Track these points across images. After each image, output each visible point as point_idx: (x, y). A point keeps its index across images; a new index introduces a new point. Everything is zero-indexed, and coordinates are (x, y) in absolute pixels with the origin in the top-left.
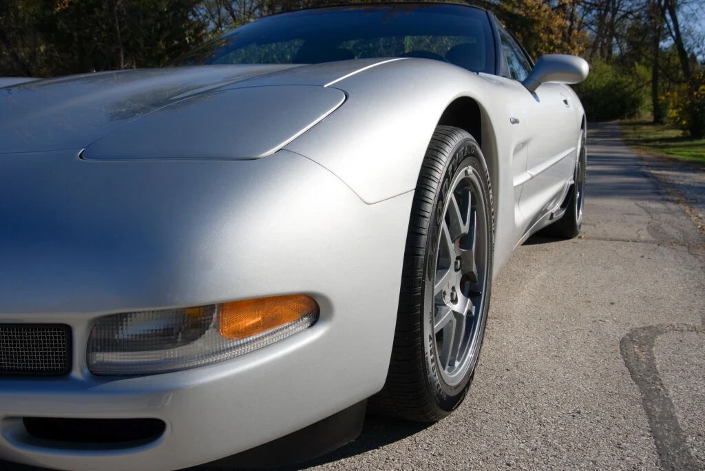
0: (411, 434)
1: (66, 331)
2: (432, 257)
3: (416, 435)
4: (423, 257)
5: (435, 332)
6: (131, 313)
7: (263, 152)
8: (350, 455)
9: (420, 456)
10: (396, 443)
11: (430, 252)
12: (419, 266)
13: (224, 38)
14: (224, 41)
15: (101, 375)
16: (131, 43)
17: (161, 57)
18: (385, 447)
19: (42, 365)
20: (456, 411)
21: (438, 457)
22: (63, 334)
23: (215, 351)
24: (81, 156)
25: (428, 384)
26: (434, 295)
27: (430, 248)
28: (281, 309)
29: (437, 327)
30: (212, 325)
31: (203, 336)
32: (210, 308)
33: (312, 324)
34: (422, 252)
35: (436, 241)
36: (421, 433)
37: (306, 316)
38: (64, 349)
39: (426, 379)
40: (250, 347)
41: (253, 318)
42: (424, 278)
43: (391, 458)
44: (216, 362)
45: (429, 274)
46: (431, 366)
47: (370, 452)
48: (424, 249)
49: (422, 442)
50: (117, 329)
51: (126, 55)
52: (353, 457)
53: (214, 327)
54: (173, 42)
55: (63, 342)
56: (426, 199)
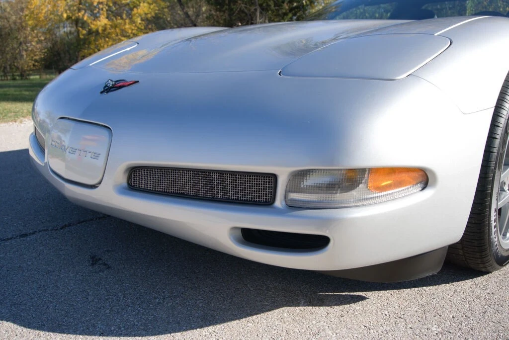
0: (472, 278)
1: (273, 177)
2: (502, 155)
3: (475, 279)
4: (496, 154)
5: (498, 208)
6: (312, 170)
7: (398, 76)
8: (430, 285)
9: (478, 291)
10: (461, 282)
11: (501, 151)
12: (493, 160)
13: (333, 6)
14: (334, 7)
15: (293, 207)
16: (264, 5)
17: (285, 14)
18: (454, 283)
19: (257, 198)
20: (504, 268)
21: (492, 295)
22: (271, 180)
23: (364, 198)
24: (280, 74)
25: (490, 243)
26: (501, 181)
27: (501, 148)
28: (404, 176)
29: (501, 204)
30: (364, 181)
31: (358, 188)
32: (363, 171)
33: (423, 189)
34: (495, 150)
35: (505, 144)
36: (479, 278)
37: (420, 183)
38: (271, 189)
39: (489, 239)
40: (384, 199)
41: (387, 181)
42: (495, 168)
43: (458, 291)
44: (363, 205)
45: (499, 166)
46: (494, 230)
47: (444, 285)
48: (497, 149)
49: (479, 284)
50: (303, 179)
51: (261, 13)
52: (431, 287)
53: (365, 182)
54: (293, 4)
55: (271, 185)
56: (501, 115)
